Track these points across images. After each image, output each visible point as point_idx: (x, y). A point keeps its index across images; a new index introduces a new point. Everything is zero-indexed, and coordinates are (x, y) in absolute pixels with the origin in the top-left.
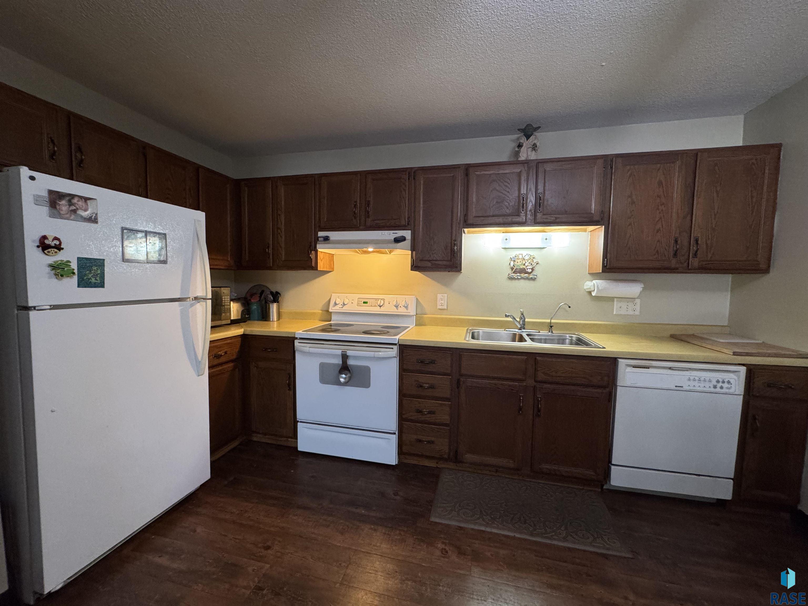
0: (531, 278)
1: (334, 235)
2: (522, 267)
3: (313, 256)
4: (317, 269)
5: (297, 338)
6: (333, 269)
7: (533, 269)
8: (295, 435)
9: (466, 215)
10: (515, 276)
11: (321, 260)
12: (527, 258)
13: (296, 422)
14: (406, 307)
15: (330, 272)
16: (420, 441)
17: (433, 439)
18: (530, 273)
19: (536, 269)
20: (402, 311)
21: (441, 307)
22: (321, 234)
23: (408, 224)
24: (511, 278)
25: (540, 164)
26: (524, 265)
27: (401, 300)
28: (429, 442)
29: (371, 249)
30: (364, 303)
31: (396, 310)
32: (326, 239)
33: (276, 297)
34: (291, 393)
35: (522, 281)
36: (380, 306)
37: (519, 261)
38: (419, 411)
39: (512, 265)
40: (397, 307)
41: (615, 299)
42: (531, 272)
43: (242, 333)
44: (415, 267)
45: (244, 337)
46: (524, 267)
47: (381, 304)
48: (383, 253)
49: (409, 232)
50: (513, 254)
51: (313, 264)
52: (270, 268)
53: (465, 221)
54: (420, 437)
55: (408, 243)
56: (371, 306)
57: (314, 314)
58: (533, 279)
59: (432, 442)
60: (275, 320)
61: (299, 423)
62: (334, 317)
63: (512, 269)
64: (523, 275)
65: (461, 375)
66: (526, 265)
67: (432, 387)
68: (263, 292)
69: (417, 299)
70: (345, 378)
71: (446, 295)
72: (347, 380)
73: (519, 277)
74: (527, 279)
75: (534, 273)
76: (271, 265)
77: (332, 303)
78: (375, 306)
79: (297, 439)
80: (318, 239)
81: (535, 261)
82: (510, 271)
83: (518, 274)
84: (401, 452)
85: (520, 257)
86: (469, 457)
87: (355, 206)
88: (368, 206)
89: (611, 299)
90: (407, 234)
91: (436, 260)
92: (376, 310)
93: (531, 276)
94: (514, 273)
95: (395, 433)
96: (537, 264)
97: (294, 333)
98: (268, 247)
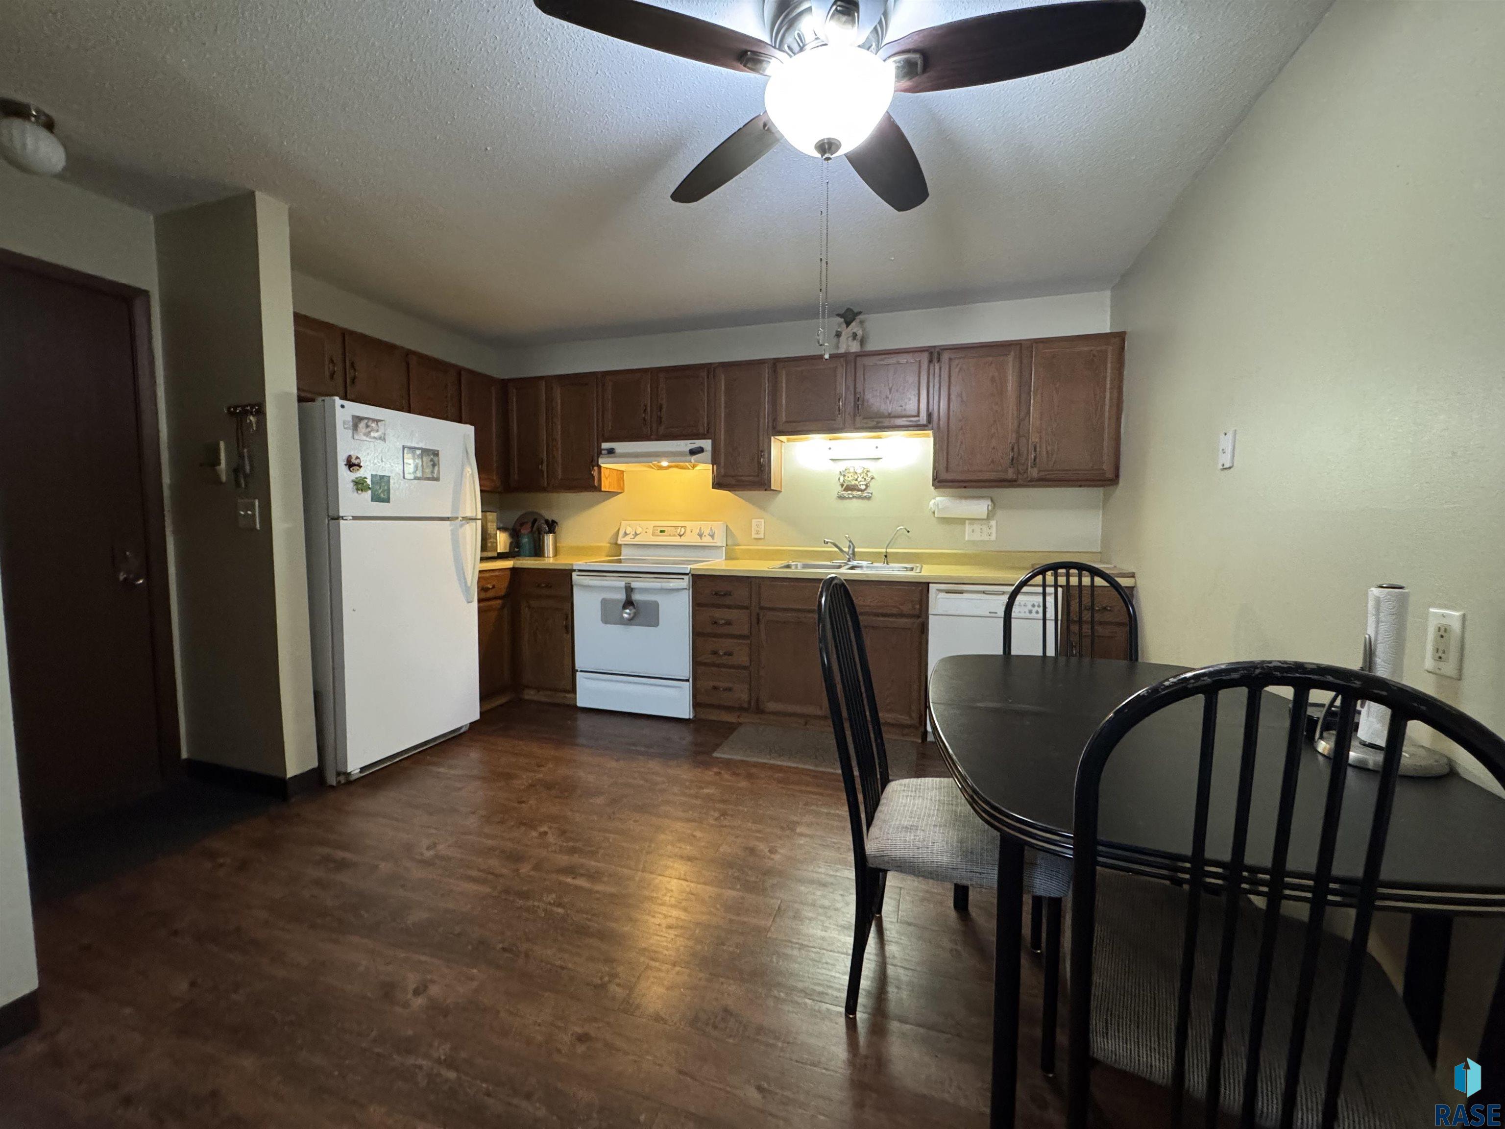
0: (865, 497)
1: (620, 447)
2: (853, 483)
3: (595, 473)
4: (600, 491)
5: (575, 570)
6: (623, 489)
7: (867, 486)
8: (574, 690)
9: (775, 420)
10: (846, 494)
11: (607, 478)
12: (859, 471)
13: (574, 671)
14: (712, 536)
15: (618, 493)
16: (715, 688)
17: (731, 685)
18: (862, 491)
19: (872, 484)
20: (707, 540)
21: (756, 536)
22: (605, 445)
23: (708, 432)
24: (841, 498)
25: (858, 358)
26: (857, 480)
27: (706, 528)
28: (725, 689)
29: (665, 464)
30: (661, 531)
31: (700, 541)
32: (611, 451)
33: (552, 527)
34: (569, 636)
35: (854, 500)
36: (681, 536)
37: (850, 475)
38: (715, 653)
39: (841, 480)
40: (701, 535)
41: (967, 522)
42: (865, 489)
43: (511, 566)
44: (718, 484)
45: (514, 570)
46: (857, 483)
47: (682, 533)
48: (685, 469)
49: (709, 441)
50: (841, 466)
51: (596, 483)
52: (544, 490)
53: (774, 428)
54: (717, 684)
55: (707, 455)
56: (670, 535)
57: (599, 548)
58: (869, 498)
59: (730, 689)
60: (551, 555)
61: (578, 674)
62: (624, 551)
63: (842, 485)
64: (855, 493)
65: (762, 608)
66: (859, 480)
67: (729, 623)
68: (535, 521)
69: (727, 526)
70: (629, 614)
71: (763, 520)
72: (632, 615)
73: (851, 496)
74: (860, 497)
75: (868, 491)
76: (546, 484)
77: (621, 533)
78: (674, 535)
79: (575, 693)
80: (601, 453)
81: (869, 474)
82: (840, 489)
83: (850, 492)
84: (696, 705)
85: (852, 470)
86: (772, 706)
87: (645, 410)
88: (660, 411)
89: (962, 521)
90: (707, 444)
91: (742, 476)
92: (676, 540)
93: (865, 495)
94: (844, 490)
95: (688, 680)
96: (872, 478)
97: (572, 565)
98: (542, 463)
